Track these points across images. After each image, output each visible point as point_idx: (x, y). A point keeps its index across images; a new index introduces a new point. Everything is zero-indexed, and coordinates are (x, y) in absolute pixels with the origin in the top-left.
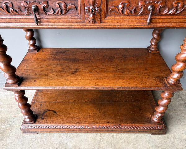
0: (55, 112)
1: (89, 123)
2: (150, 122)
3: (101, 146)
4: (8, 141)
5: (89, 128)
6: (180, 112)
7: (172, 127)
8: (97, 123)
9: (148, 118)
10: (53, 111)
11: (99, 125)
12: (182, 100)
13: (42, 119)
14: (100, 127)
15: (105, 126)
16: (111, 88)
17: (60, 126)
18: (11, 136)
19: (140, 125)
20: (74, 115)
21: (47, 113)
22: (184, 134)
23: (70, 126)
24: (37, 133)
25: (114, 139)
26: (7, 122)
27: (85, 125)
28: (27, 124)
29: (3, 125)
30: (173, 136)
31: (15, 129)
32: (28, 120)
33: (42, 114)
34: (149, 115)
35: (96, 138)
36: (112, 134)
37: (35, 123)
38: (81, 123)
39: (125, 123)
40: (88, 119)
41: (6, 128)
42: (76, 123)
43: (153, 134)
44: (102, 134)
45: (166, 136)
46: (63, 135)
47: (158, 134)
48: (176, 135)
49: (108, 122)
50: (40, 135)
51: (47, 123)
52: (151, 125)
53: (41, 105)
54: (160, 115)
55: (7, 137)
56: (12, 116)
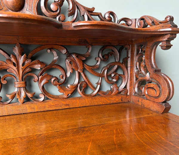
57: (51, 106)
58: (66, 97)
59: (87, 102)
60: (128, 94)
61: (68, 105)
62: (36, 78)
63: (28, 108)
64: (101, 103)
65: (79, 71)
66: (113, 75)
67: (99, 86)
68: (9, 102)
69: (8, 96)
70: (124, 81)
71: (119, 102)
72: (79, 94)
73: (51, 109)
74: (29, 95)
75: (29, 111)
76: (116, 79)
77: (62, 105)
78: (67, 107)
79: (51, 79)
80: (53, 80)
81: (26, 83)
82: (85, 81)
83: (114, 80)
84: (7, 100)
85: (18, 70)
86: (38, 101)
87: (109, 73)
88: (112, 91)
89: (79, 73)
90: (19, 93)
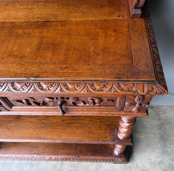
1: (48, 154)
2: (112, 154)
6: (152, 136)
7: (137, 154)
8: (55, 154)
9: (111, 149)
11: (57, 156)
12: (160, 119)
14: (59, 158)
17: (19, 156)
19: (100, 157)
22: (148, 163)
23: (29, 157)
27: (44, 156)
30: (135, 165)
35: (57, 166)
38: (39, 154)
40: (47, 150)
42: (35, 154)
43: (114, 163)
44: (63, 162)
45: (128, 164)
46: (24, 162)
48: (139, 164)
49: (67, 154)
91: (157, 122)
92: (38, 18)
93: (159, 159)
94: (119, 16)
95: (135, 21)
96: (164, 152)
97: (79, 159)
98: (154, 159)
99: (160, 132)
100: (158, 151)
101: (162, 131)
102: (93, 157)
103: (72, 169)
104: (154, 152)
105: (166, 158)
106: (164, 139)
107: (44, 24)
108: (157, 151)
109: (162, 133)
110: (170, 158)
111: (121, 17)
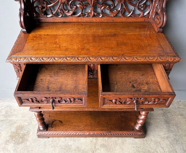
0: (61, 122)
1: (88, 130)
2: (133, 129)
3: (97, 147)
4: (28, 143)
5: (87, 134)
6: (159, 120)
7: (150, 132)
8: (93, 131)
9: (132, 127)
10: (59, 121)
11: (94, 132)
13: (52, 127)
14: (96, 133)
15: (99, 132)
16: (104, 110)
17: (66, 133)
18: (29, 139)
19: (126, 132)
20: (75, 124)
21: (55, 123)
22: (159, 138)
23: (73, 133)
24: (49, 138)
25: (106, 142)
26: (24, 128)
27: (85, 132)
28: (41, 131)
29: (21, 131)
30: (150, 139)
31: (31, 134)
32: (41, 129)
33: (51, 123)
34: (133, 124)
35: (93, 141)
36: (105, 138)
37: (47, 130)
38: (81, 131)
39: (115, 130)
40: (86, 128)
41: (24, 133)
42: (78, 130)
43: (135, 138)
44: (97, 138)
45: (145, 139)
46: (68, 139)
47: (139, 138)
48: (153, 139)
49: (102, 130)
50: (51, 139)
51: (56, 131)
52: (133, 132)
53: (49, 116)
54: (140, 125)
55: (26, 140)
56: (27, 124)
57: (105, 20)
58: (113, 16)
59: (124, 19)
60: (150, 17)
61: (113, 20)
62: (99, 6)
63: (94, 20)
64: (131, 21)
65: (122, 3)
66: (142, 6)
67: (132, 12)
68: (86, 16)
69: (86, 13)
70: (148, 9)
71: (142, 21)
72: (120, 15)
73: (105, 21)
74: (95, 14)
75: (95, 21)
76: (143, 8)
77: (110, 20)
78: (113, 21)
79: (106, 7)
80: (107, 7)
81: (94, 8)
82: (124, 9)
83: (142, 9)
84: (85, 15)
85: (91, 2)
86: (99, 17)
87: (140, 5)
88: (139, 15)
89: (122, 4)
90: (91, 13)
91: (161, 112)
92: (110, 33)
93: (166, 135)
94: (150, 32)
95: (159, 34)
96: (169, 131)
97: (110, 134)
98: (162, 135)
99: (164, 118)
100: (165, 130)
101: (165, 117)
102: (121, 132)
103: (105, 142)
104: (162, 131)
105: (171, 135)
106: (167, 122)
107: (115, 35)
108: (163, 130)
109: (166, 118)
110: (174, 135)
111: (151, 32)
